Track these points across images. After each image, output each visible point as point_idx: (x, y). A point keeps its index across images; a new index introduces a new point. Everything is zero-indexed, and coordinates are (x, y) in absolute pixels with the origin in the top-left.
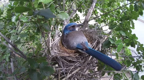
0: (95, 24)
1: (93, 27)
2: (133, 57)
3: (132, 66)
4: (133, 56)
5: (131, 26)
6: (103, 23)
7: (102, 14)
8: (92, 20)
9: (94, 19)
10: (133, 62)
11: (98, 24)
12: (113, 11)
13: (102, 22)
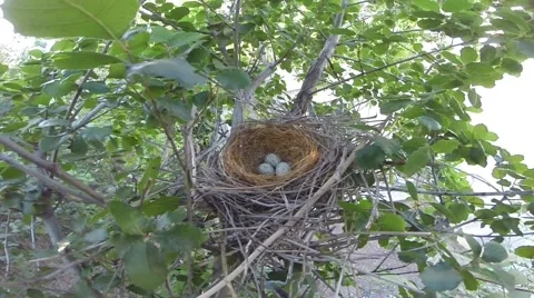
0: (334, 102)
1: (328, 109)
2: (477, 194)
3: (475, 220)
4: (476, 191)
5: (467, 103)
6: (361, 98)
7: (357, 73)
8: (324, 89)
9: (333, 86)
10: (477, 208)
11: (344, 101)
12: (398, 65)
13: (357, 95)
